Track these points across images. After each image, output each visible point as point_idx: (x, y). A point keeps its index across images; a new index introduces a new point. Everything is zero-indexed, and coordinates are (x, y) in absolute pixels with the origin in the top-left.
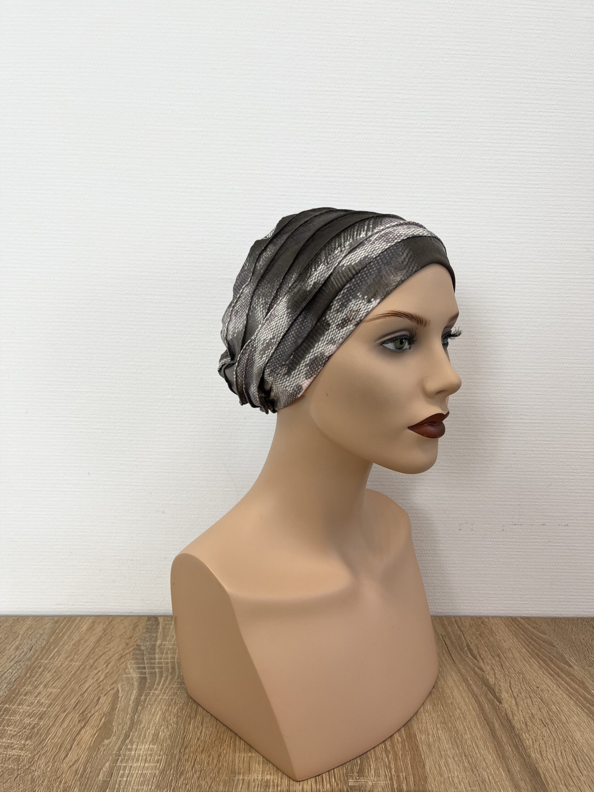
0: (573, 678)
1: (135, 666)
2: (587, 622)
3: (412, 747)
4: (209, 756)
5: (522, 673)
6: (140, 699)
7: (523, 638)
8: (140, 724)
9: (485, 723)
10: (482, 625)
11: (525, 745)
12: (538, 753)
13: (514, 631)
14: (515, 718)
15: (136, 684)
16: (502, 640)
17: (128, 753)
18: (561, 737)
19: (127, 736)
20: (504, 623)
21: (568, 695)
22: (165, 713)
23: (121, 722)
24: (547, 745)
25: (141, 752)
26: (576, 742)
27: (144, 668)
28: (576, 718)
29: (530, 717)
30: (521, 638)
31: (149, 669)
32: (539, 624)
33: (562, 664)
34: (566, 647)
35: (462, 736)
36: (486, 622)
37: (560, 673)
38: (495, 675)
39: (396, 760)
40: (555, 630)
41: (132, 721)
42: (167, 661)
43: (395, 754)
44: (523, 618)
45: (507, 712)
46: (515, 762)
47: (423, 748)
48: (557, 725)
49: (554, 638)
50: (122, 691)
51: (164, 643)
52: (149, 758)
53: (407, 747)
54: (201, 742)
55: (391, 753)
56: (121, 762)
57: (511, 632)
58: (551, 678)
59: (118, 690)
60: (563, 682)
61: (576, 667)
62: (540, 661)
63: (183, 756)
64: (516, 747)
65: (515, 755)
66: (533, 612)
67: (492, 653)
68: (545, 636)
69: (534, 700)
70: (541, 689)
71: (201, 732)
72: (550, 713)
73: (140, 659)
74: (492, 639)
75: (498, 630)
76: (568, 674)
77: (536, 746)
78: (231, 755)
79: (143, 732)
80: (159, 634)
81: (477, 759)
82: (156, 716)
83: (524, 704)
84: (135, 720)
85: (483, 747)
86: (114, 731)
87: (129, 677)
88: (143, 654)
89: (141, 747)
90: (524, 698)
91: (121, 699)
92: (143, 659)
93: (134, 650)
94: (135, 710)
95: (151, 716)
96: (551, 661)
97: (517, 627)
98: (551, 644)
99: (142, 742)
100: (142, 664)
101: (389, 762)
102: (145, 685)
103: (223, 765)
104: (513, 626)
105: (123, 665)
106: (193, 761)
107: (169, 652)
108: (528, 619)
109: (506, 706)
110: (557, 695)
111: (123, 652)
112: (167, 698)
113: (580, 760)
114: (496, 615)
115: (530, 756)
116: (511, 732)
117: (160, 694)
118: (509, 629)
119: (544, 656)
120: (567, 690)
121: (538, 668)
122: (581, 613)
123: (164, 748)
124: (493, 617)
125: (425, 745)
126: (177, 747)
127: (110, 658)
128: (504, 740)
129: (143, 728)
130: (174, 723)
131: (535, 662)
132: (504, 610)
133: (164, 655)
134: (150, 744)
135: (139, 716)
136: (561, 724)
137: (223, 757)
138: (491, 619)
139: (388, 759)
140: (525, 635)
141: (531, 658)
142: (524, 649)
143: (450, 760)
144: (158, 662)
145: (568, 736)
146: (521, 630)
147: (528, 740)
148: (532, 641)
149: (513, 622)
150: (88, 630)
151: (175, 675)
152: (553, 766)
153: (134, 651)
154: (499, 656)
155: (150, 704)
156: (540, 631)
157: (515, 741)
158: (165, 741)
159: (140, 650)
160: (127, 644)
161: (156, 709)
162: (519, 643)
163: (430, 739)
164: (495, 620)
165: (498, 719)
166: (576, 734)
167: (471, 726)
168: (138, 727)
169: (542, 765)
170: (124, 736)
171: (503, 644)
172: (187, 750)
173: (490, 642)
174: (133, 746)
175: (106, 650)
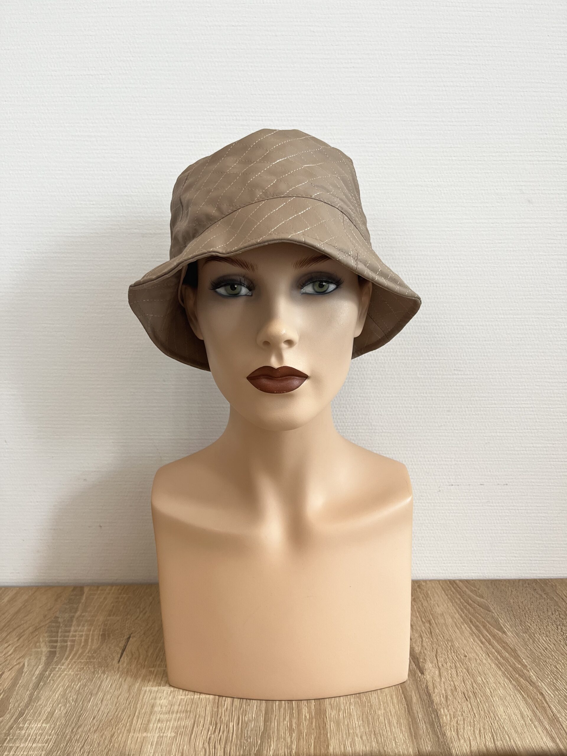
0: (505, 645)
1: (47, 639)
2: (528, 584)
3: (319, 725)
4: (102, 736)
5: (452, 641)
6: (44, 674)
7: (459, 602)
8: (38, 701)
9: (403, 696)
10: (418, 589)
11: (442, 722)
12: (454, 730)
13: (451, 595)
14: (436, 690)
15: (44, 659)
16: (436, 605)
17: (18, 732)
18: (482, 713)
19: (21, 714)
20: (441, 586)
21: (497, 665)
22: (66, 689)
23: (19, 698)
24: (466, 722)
25: (32, 731)
26: (497, 718)
27: (56, 641)
28: (501, 692)
29: (452, 689)
30: (456, 603)
31: (61, 642)
32: (478, 587)
33: (495, 630)
34: (502, 612)
35: (375, 712)
36: (423, 586)
37: (492, 640)
38: (422, 643)
39: (299, 739)
40: (493, 593)
41: (30, 697)
42: (81, 633)
43: (300, 733)
44: (461, 581)
45: (428, 684)
46: (428, 741)
47: (331, 726)
48: (480, 699)
49: (491, 601)
50: (28, 666)
51: (83, 614)
52: (38, 737)
53: (314, 724)
54: (97, 721)
55: (296, 732)
56: (8, 742)
57: (447, 595)
58: (482, 645)
59: (24, 664)
60: (494, 651)
61: (509, 634)
62: (473, 627)
63: (74, 736)
64: (432, 724)
65: (429, 733)
66: (473, 574)
67: (423, 620)
68: (482, 600)
69: (460, 670)
70: (469, 658)
71: (99, 710)
72: (474, 685)
73: (54, 632)
74: (425, 604)
75: (433, 595)
76: (500, 641)
77: (454, 723)
78: (124, 735)
79: (39, 710)
80: (80, 605)
81: (387, 738)
82: (56, 694)
83: (448, 674)
84: (34, 697)
85: (395, 724)
86: (10, 708)
87: (38, 651)
88: (59, 627)
89: (33, 726)
90: (449, 668)
91: (25, 675)
92: (58, 632)
93: (50, 622)
94: (37, 686)
95: (51, 693)
96: (484, 627)
97: (454, 591)
98: (488, 609)
99: (36, 721)
100: (55, 637)
101: (292, 742)
102: (53, 659)
103: (114, 746)
104: (451, 589)
105: (35, 639)
106: (83, 741)
107: (86, 624)
108: (467, 582)
109: (428, 677)
110: (484, 665)
111: (39, 625)
112: (73, 673)
113: (499, 739)
114: (435, 578)
115: (445, 734)
116: (429, 707)
117: (65, 670)
118: (445, 592)
119: (478, 621)
120: (497, 659)
121: (469, 635)
122: (523, 575)
123: (57, 727)
124: (431, 581)
125: (334, 722)
126: (71, 726)
127: (24, 631)
128: (420, 716)
129: (40, 705)
130: (73, 700)
131: (468, 628)
132: (443, 573)
133: (80, 628)
134: (43, 723)
135: (39, 693)
136: (484, 698)
137: (115, 737)
138: (428, 582)
139: (291, 738)
140: (461, 599)
141: (463, 625)
142: (457, 614)
143: (357, 739)
144: (72, 634)
145: (490, 711)
146: (457, 594)
147: (446, 716)
148: (467, 605)
149: (451, 586)
150: (9, 601)
151: (87, 648)
152: (469, 745)
153: (50, 624)
154: (430, 622)
155: (53, 680)
156: (478, 594)
157: (432, 717)
158: (59, 720)
159: (57, 622)
160: (45, 616)
161: (58, 686)
162: (454, 608)
163: (341, 715)
164: (433, 584)
165: (417, 692)
166: (499, 710)
167: (387, 700)
168: (35, 704)
169: (456, 745)
170: (19, 714)
171: (436, 609)
172: (80, 730)
173: (423, 607)
174: (25, 725)
175: (23, 622)
